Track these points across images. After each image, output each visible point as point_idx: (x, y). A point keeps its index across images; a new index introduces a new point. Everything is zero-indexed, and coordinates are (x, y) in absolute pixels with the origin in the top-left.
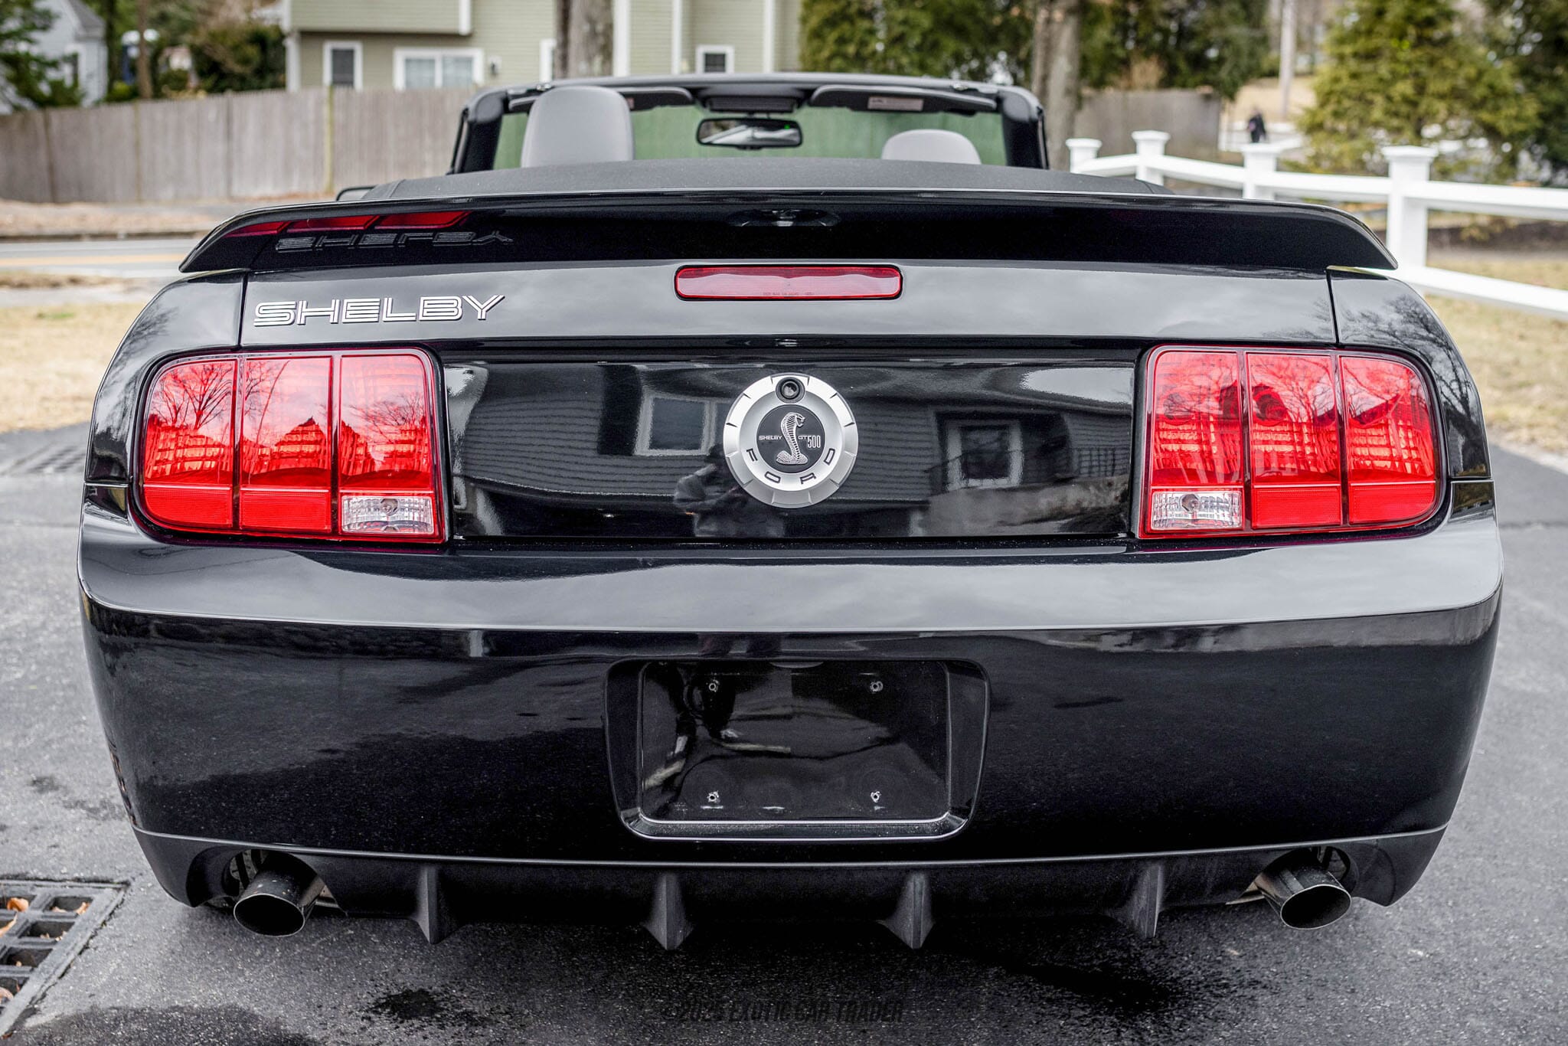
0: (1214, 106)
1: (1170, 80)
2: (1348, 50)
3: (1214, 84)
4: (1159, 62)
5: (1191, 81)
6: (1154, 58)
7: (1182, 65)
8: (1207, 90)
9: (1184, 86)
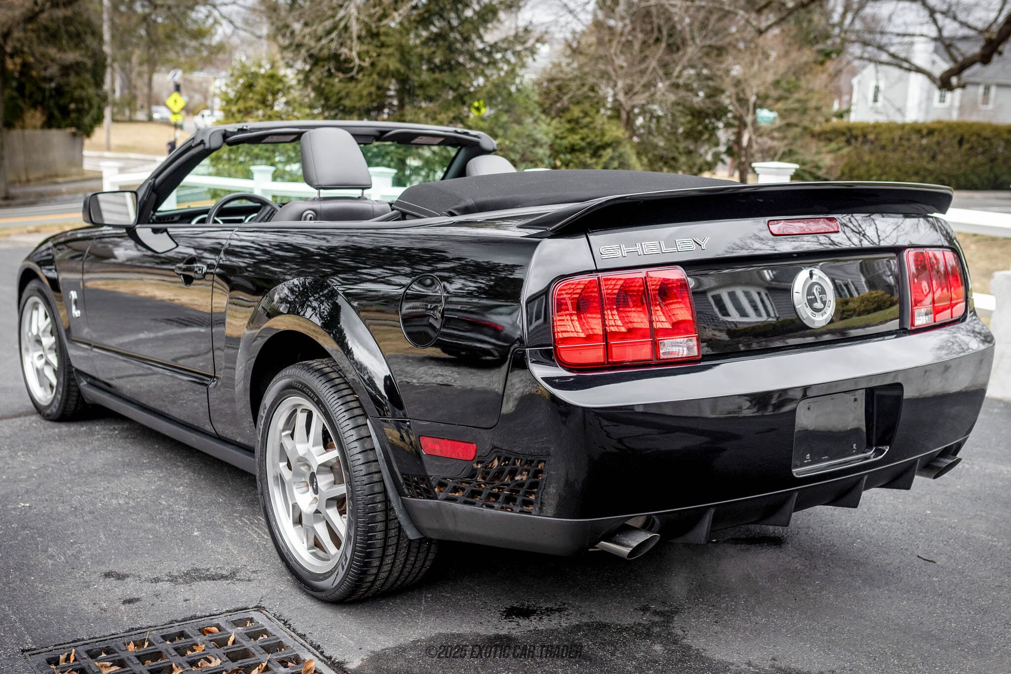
0: (78, 140)
1: (50, 123)
2: (234, 109)
3: (78, 127)
4: (43, 113)
5: (63, 124)
6: (39, 108)
7: (56, 113)
8: (73, 130)
9: (59, 127)
